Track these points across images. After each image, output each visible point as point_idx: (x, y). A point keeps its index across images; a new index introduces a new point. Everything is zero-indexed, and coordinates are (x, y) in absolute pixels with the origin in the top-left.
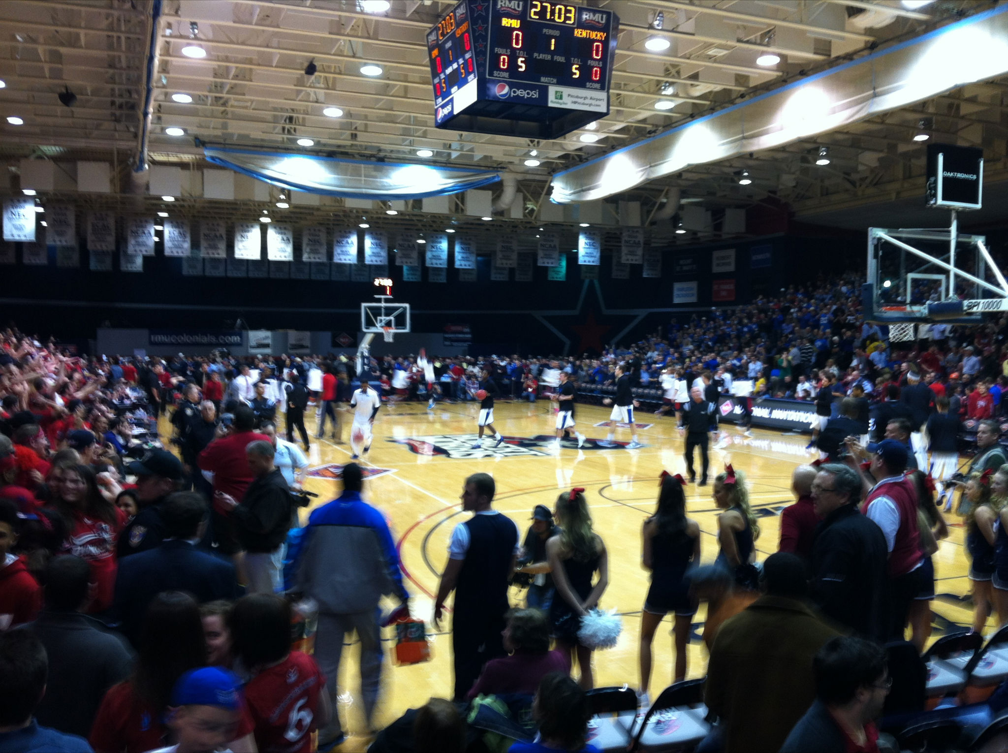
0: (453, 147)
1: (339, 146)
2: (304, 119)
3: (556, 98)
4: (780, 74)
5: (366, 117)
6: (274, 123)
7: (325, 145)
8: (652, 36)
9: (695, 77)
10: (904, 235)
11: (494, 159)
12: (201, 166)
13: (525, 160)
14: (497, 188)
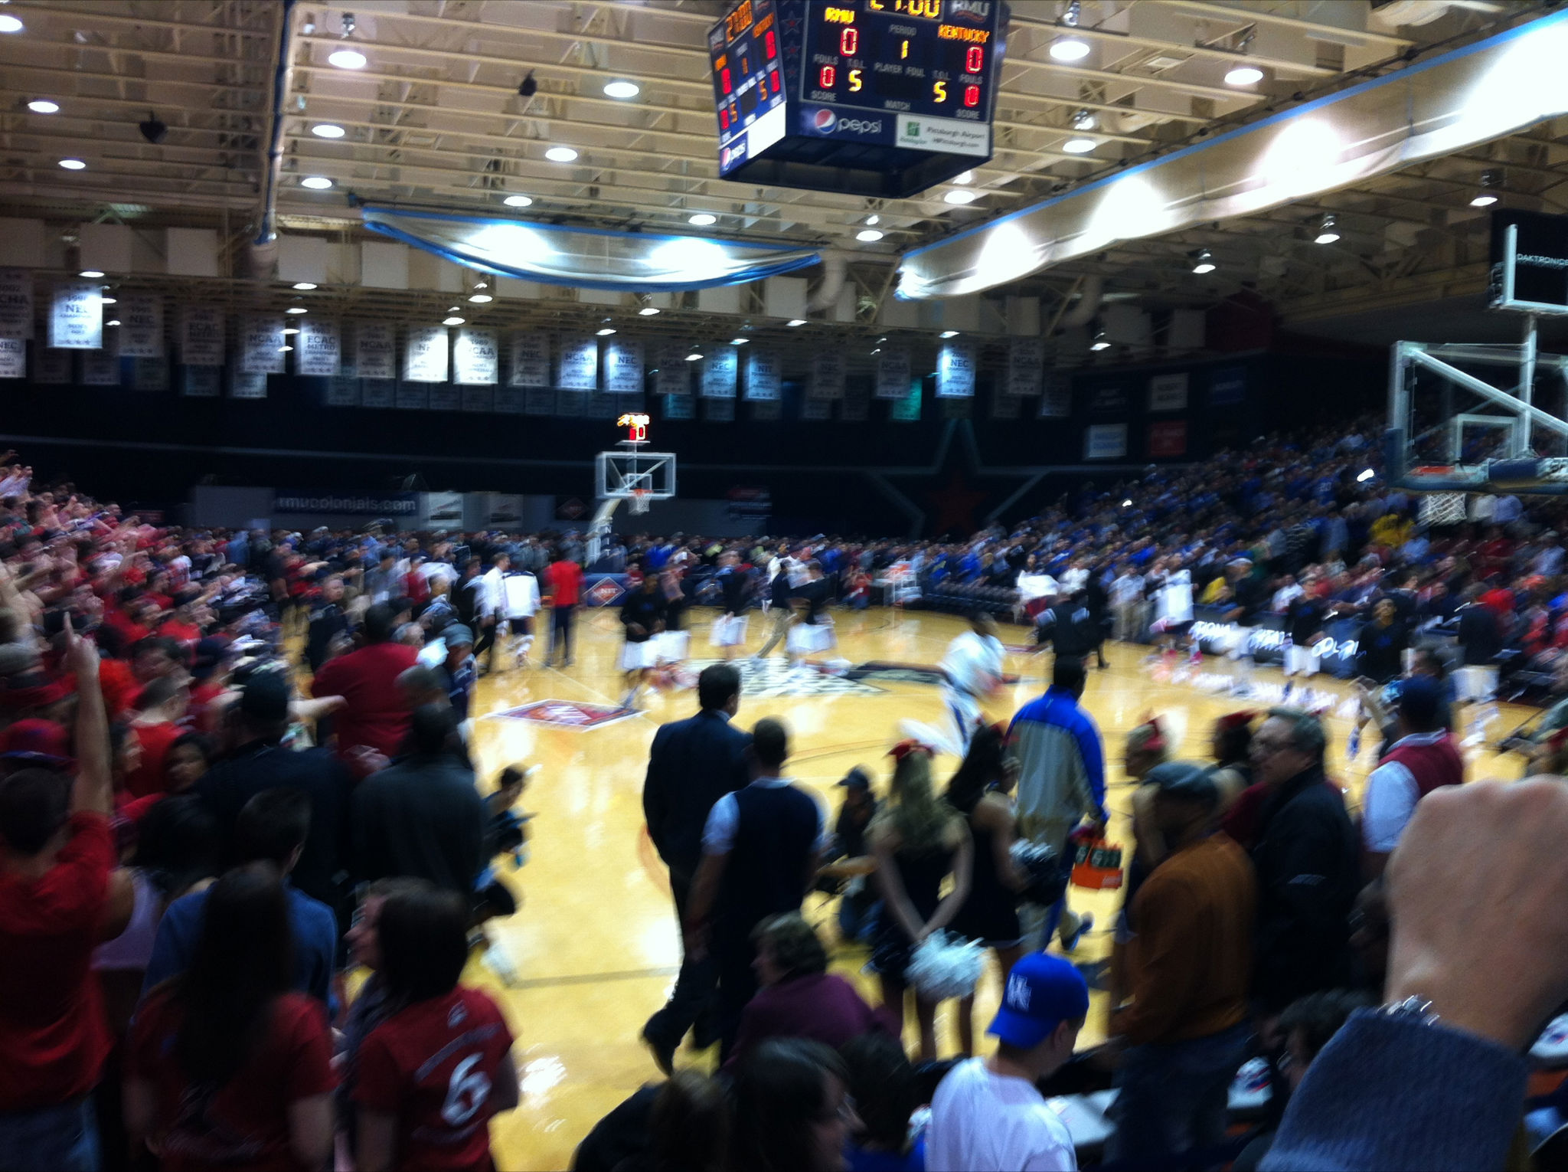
0: (748, 210)
1: (570, 208)
2: (516, 164)
3: (909, 134)
4: (1262, 98)
5: (612, 163)
6: (470, 170)
7: (549, 205)
8: (1061, 38)
9: (1128, 102)
10: (1452, 354)
11: (811, 228)
12: (357, 236)
13: (859, 231)
14: (814, 275)
